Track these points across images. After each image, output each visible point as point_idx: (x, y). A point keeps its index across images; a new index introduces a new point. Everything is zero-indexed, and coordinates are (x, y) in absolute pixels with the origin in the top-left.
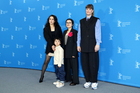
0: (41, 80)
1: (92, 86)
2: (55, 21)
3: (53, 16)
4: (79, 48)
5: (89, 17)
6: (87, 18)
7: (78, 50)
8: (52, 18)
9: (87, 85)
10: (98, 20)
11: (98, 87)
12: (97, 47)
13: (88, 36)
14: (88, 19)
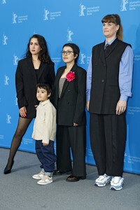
0: (9, 169)
1: (112, 184)
2: (41, 47)
3: (36, 36)
5: (110, 41)
6: (106, 44)
8: (34, 41)
9: (102, 180)
10: (128, 48)
11: (123, 185)
12: (121, 105)
13: (103, 81)
14: (108, 46)
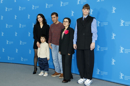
0: (35, 72)
1: (85, 83)
4: (75, 45)
5: (85, 17)
6: (83, 18)
7: (74, 48)
9: (81, 81)
10: (94, 19)
12: (93, 46)
13: (84, 34)
14: (85, 19)
